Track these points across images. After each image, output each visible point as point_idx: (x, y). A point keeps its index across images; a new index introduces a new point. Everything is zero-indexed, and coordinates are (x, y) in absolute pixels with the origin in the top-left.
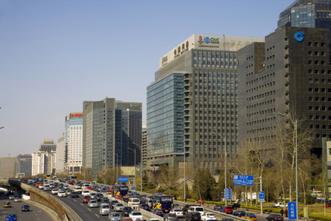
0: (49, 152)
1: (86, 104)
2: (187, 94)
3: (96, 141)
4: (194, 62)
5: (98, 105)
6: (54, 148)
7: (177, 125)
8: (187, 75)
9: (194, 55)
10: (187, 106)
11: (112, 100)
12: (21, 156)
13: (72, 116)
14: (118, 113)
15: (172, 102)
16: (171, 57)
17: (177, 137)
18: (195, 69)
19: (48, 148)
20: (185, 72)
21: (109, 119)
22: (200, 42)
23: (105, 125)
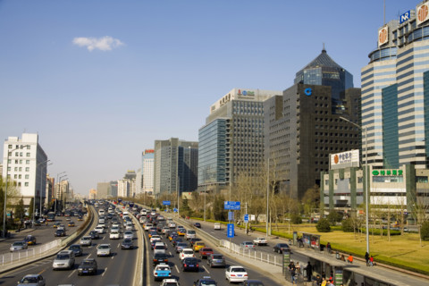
0: (131, 180)
1: (157, 142)
2: (228, 135)
3: (163, 172)
4: (234, 110)
5: (165, 143)
6: (134, 176)
7: (220, 160)
8: (228, 121)
9: (234, 105)
10: (228, 145)
11: (176, 140)
12: (112, 183)
13: (147, 152)
14: (181, 150)
15: (216, 141)
16: (218, 106)
17: (219, 169)
18: (234, 116)
19: (130, 177)
20: (226, 118)
21: (174, 154)
22: (239, 94)
23: (170, 159)
